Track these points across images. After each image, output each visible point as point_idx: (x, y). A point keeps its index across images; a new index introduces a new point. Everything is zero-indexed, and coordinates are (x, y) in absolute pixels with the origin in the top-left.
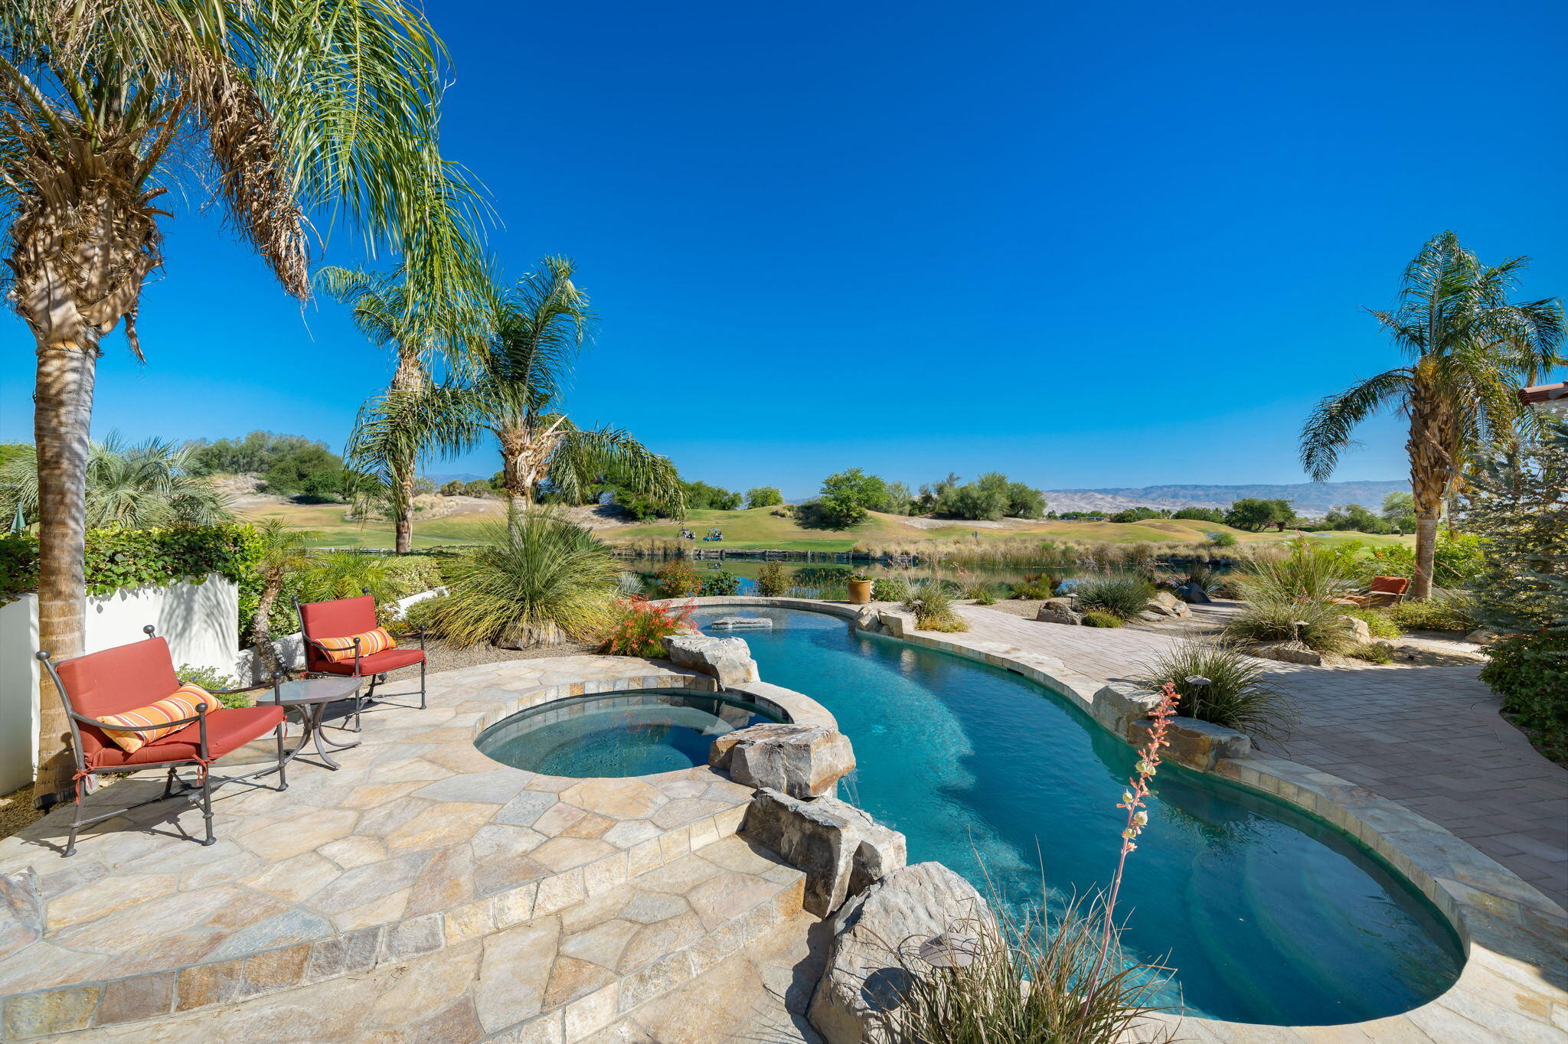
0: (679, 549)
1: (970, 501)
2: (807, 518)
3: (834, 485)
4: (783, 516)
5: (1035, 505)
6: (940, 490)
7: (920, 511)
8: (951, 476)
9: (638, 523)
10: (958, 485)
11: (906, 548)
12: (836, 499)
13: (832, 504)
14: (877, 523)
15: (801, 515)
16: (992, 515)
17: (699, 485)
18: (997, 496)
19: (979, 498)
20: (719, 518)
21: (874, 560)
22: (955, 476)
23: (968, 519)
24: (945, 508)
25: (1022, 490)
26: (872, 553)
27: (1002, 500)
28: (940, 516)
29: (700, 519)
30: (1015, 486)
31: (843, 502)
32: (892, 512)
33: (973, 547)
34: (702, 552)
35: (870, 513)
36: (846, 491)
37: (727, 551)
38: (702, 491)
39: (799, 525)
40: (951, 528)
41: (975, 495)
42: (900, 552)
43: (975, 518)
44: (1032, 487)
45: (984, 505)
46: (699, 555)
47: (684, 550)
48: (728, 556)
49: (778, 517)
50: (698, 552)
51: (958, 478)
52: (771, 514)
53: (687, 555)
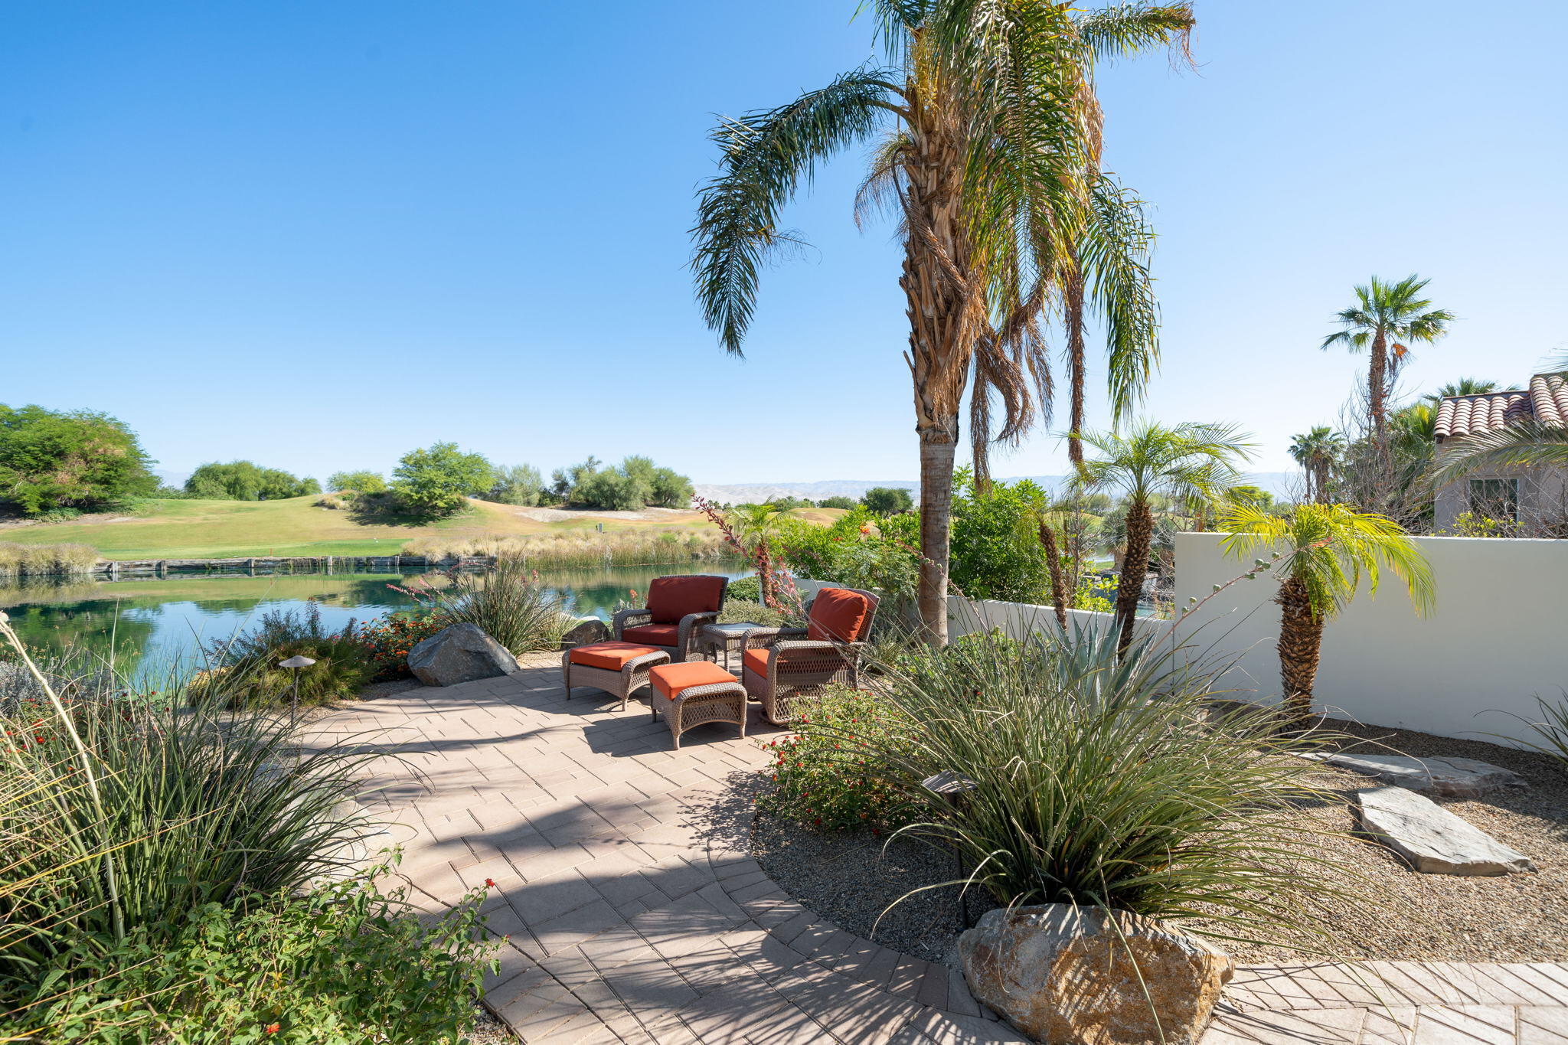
0: (57, 565)
1: (606, 488)
2: (372, 510)
3: (416, 463)
4: (332, 507)
5: (682, 493)
6: (577, 475)
7: (552, 500)
8: (591, 459)
9: (29, 522)
10: (599, 469)
11: (479, 547)
12: (414, 484)
13: (407, 490)
14: (476, 511)
15: (362, 505)
16: (633, 504)
18: (638, 482)
19: (617, 485)
21: (432, 565)
22: (596, 460)
23: (605, 509)
24: (581, 497)
25: (669, 475)
26: (428, 557)
27: (644, 487)
28: (574, 506)
30: (661, 471)
31: (423, 486)
32: (515, 502)
34: (115, 567)
35: (472, 501)
36: (429, 473)
37: (171, 563)
38: (242, 475)
39: (356, 519)
40: (580, 520)
41: (612, 481)
42: (472, 552)
43: (613, 508)
44: (679, 472)
45: (622, 493)
46: (107, 572)
47: (68, 565)
48: (173, 570)
49: (325, 509)
50: (105, 568)
51: (599, 462)
52: (317, 505)
53: (78, 574)
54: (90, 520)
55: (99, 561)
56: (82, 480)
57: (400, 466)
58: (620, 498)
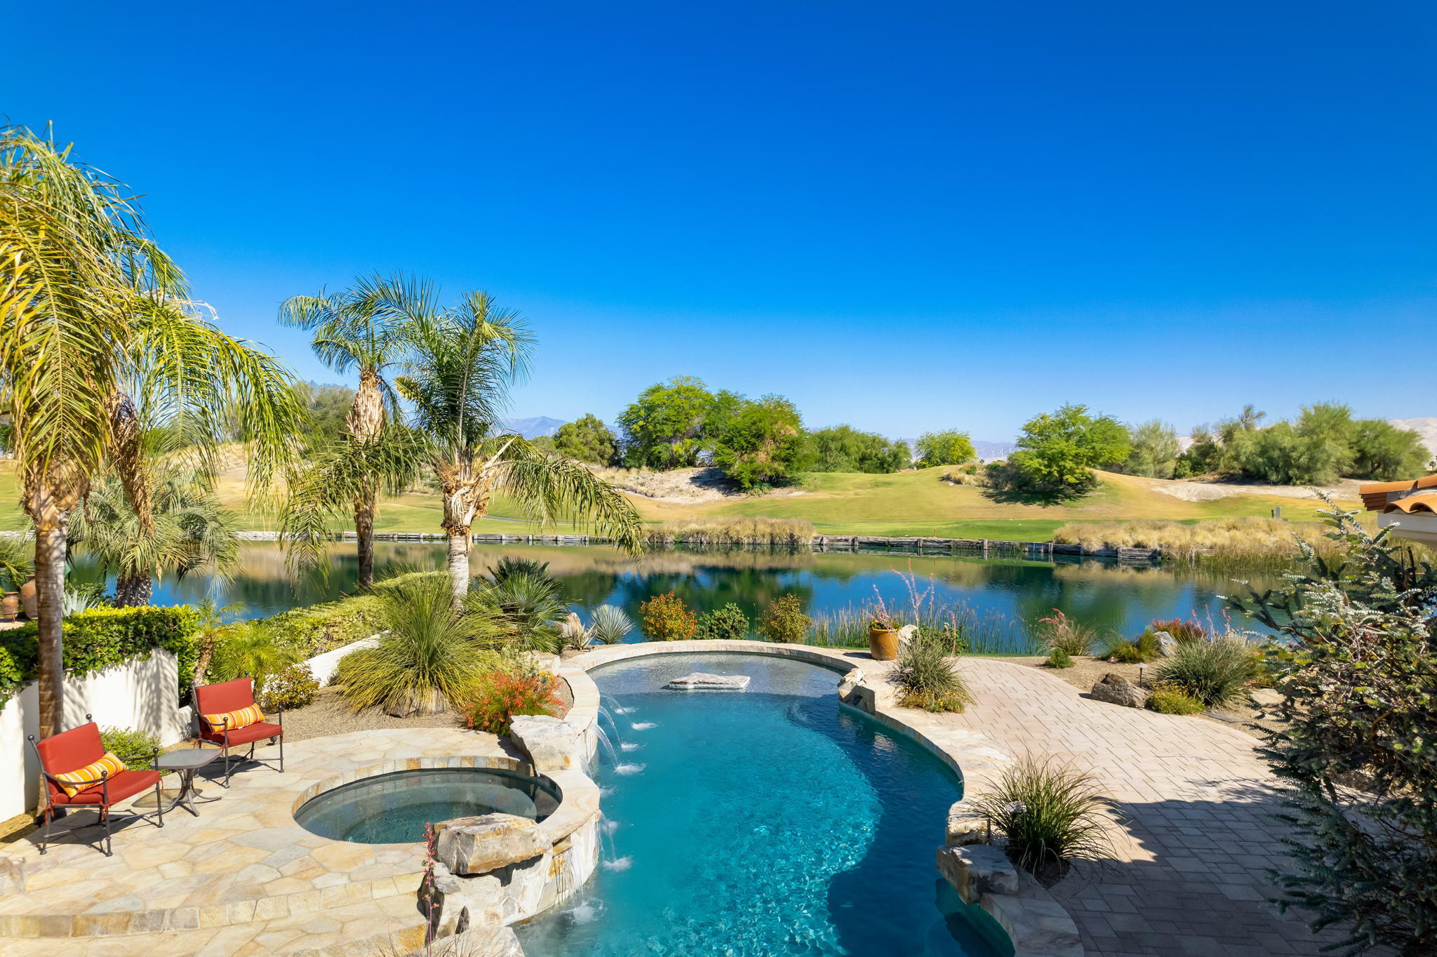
0: (792, 536)
1: (1276, 454)
2: (1001, 487)
3: (1038, 433)
4: (958, 482)
5: (1405, 457)
6: (1228, 436)
7: (1193, 469)
8: (1248, 410)
9: (744, 495)
10: (1260, 426)
11: (1141, 537)
12: (1041, 455)
13: (1036, 463)
14: (1111, 489)
16: (1320, 476)
17: (844, 431)
18: (1329, 445)
19: (1294, 449)
20: (861, 486)
21: (1089, 555)
22: (1256, 411)
23: (1275, 484)
24: (1235, 464)
25: (1382, 430)
26: (1085, 546)
27: (1338, 450)
28: (1229, 479)
29: (832, 488)
30: (1366, 425)
31: (1052, 460)
32: (1144, 473)
33: (1261, 535)
34: (825, 541)
35: (1100, 474)
36: (1058, 444)
37: (861, 538)
38: (847, 442)
39: (986, 496)
40: (1241, 499)
41: (1287, 442)
42: (1131, 543)
43: (1287, 481)
44: (1402, 425)
45: (1304, 460)
46: (821, 544)
47: (799, 537)
48: (864, 546)
49: (951, 484)
50: (819, 541)
51: (1260, 415)
52: (943, 479)
53: (804, 545)
54: (778, 493)
55: (815, 535)
56: (773, 459)
57: (1024, 435)
58: (1298, 468)
